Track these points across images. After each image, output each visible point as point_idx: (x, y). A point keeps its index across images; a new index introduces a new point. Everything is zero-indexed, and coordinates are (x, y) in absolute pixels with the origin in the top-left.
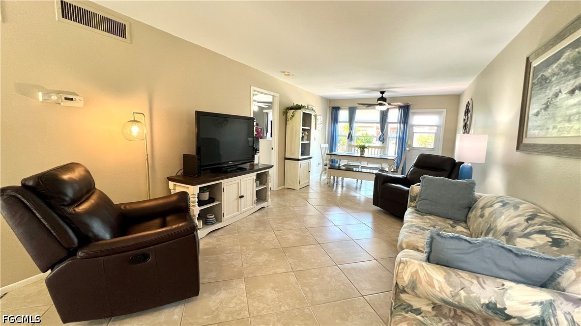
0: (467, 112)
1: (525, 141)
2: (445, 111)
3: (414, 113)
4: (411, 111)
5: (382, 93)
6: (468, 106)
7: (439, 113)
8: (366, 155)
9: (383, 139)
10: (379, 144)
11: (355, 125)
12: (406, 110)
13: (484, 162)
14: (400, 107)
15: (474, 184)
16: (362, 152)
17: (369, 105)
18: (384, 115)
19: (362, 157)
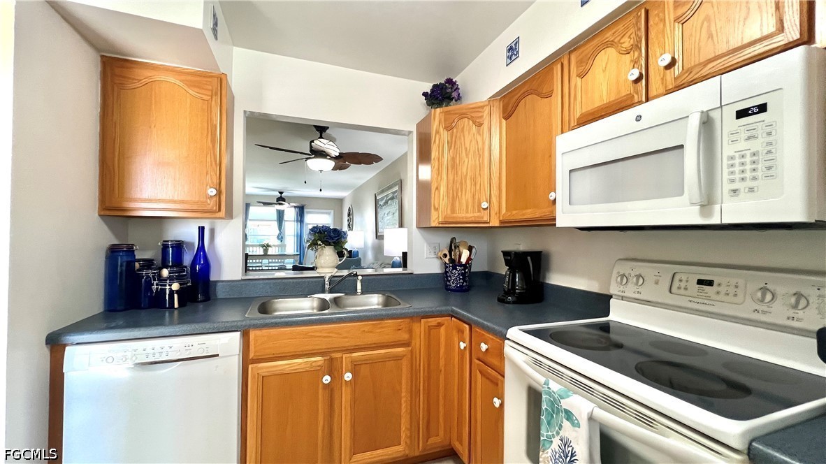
0: (349, 215)
1: (378, 234)
2: (332, 211)
3: (308, 213)
4: (305, 210)
5: (281, 193)
6: (349, 210)
7: (329, 214)
8: (270, 253)
9: (281, 237)
10: (278, 242)
11: (249, 223)
12: (301, 210)
13: (363, 247)
14: (295, 207)
15: (360, 259)
16: (266, 251)
17: (265, 204)
18: (280, 215)
19: (265, 255)
